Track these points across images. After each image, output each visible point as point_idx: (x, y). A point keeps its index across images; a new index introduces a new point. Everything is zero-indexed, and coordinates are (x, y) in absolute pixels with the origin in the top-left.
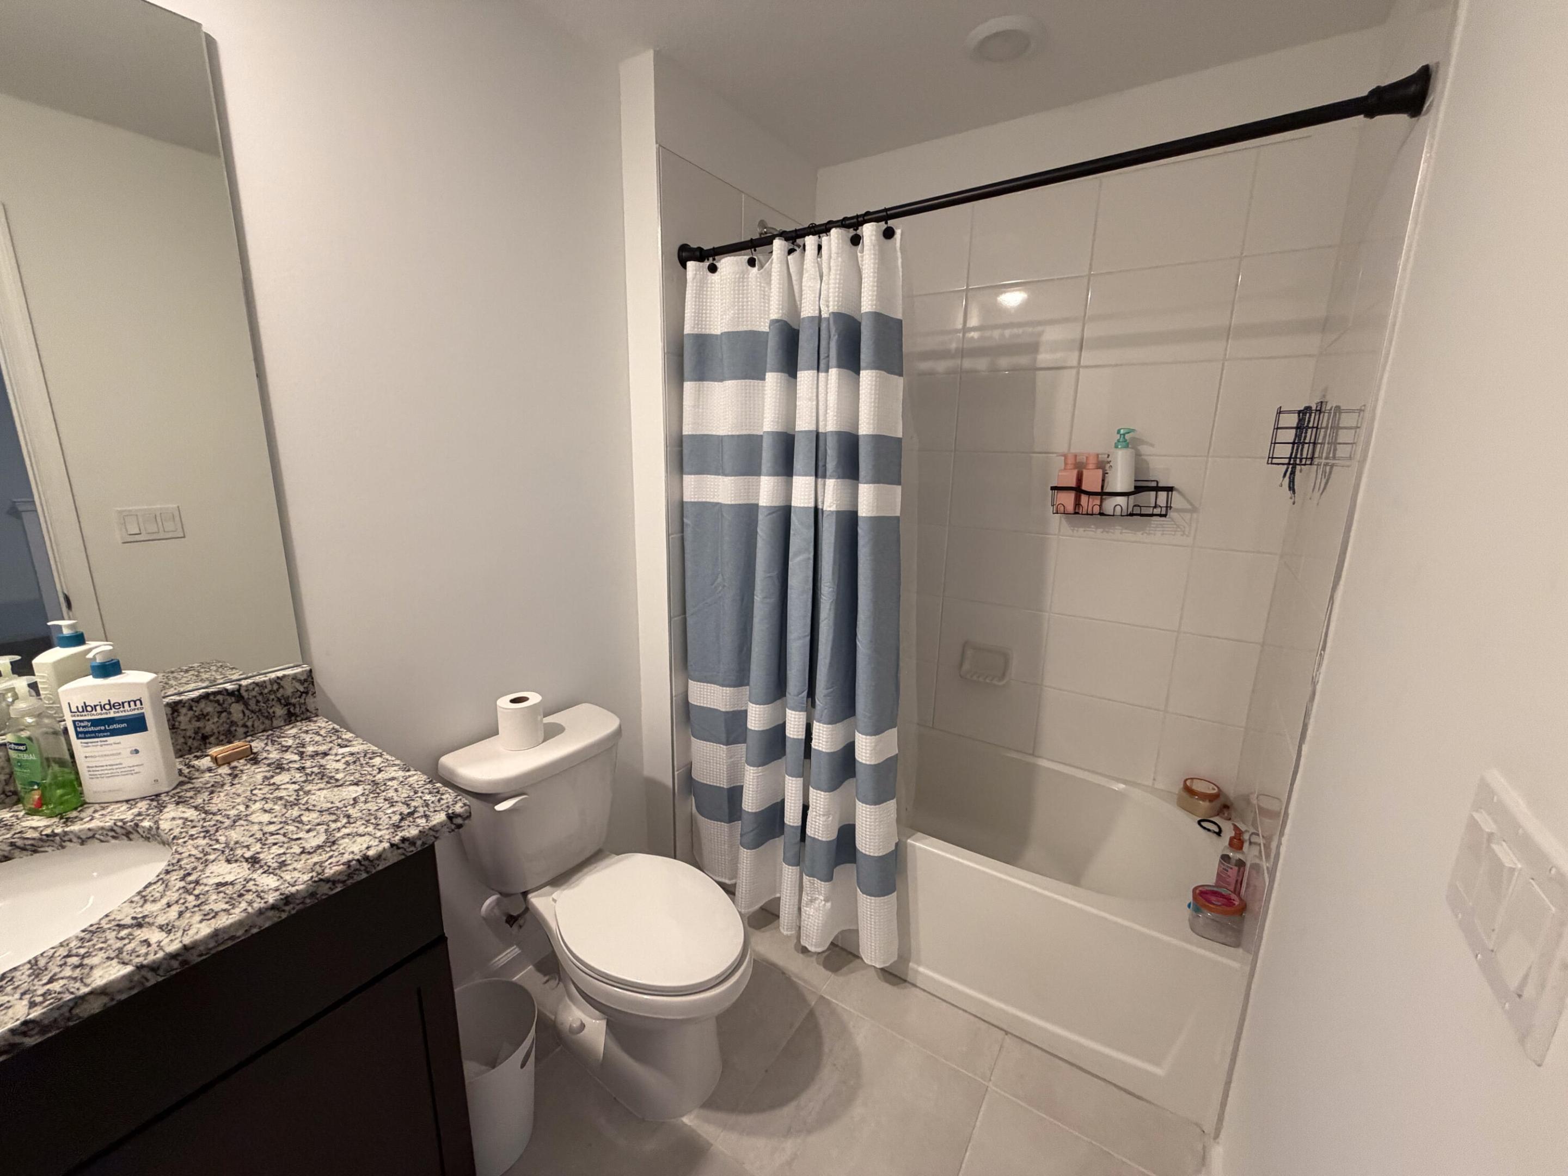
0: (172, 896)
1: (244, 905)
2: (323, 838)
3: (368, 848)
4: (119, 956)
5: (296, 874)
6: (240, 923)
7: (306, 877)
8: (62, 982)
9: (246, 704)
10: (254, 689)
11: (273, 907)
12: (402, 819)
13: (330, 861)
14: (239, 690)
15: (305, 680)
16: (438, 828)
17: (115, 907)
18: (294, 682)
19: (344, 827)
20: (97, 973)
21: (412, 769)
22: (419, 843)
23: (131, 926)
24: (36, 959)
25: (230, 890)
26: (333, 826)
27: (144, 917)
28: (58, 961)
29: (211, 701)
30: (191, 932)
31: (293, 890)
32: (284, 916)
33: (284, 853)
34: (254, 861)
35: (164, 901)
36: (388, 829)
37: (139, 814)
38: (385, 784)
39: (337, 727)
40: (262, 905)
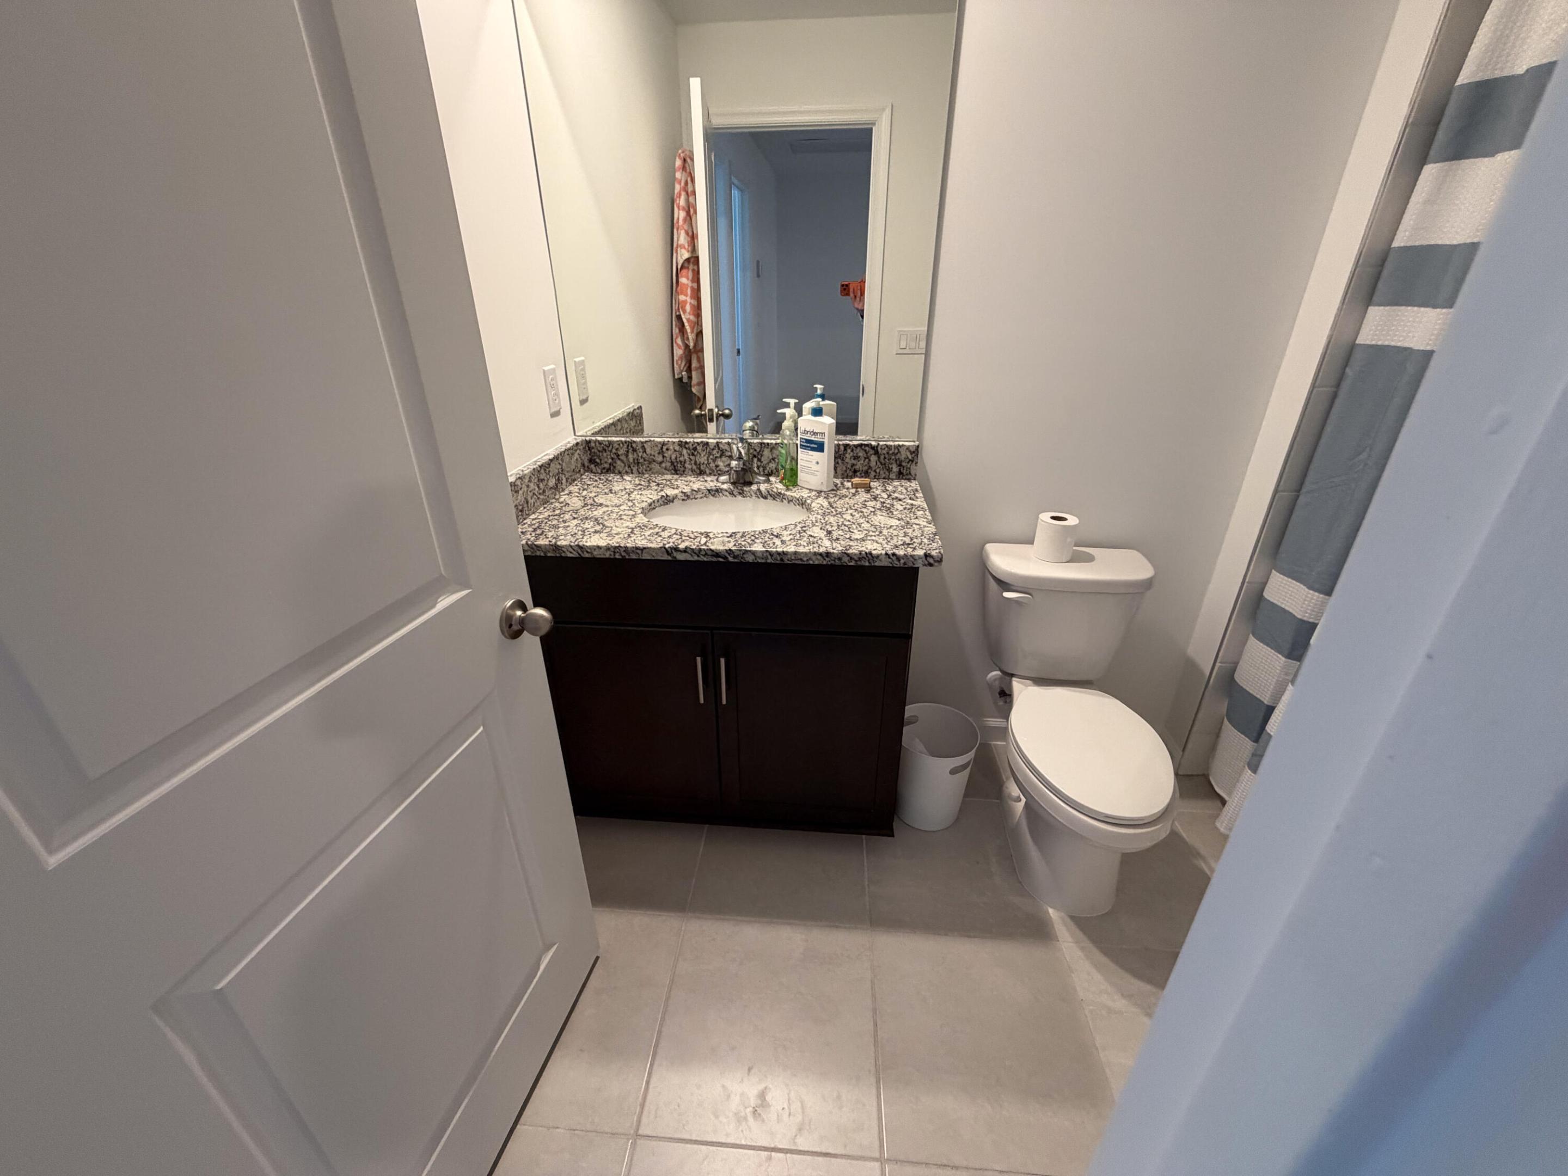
0: (794, 532)
1: (811, 547)
2: (862, 536)
3: (875, 550)
4: (764, 544)
5: (839, 545)
6: (806, 554)
7: (840, 548)
8: (746, 543)
9: (879, 458)
10: (885, 449)
11: (821, 554)
12: (903, 545)
13: (855, 547)
14: (877, 447)
15: (914, 452)
16: (917, 558)
17: (775, 527)
18: (907, 451)
19: (875, 536)
20: (755, 545)
21: (933, 524)
22: (902, 561)
23: (775, 536)
24: (745, 532)
25: (812, 539)
26: (871, 533)
27: (781, 535)
28: (749, 536)
29: (863, 449)
30: (788, 547)
31: (832, 551)
32: (825, 563)
33: (842, 535)
34: (829, 533)
35: (790, 532)
36: (892, 546)
37: (809, 497)
38: (912, 526)
39: (919, 488)
40: (817, 551)
